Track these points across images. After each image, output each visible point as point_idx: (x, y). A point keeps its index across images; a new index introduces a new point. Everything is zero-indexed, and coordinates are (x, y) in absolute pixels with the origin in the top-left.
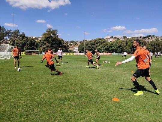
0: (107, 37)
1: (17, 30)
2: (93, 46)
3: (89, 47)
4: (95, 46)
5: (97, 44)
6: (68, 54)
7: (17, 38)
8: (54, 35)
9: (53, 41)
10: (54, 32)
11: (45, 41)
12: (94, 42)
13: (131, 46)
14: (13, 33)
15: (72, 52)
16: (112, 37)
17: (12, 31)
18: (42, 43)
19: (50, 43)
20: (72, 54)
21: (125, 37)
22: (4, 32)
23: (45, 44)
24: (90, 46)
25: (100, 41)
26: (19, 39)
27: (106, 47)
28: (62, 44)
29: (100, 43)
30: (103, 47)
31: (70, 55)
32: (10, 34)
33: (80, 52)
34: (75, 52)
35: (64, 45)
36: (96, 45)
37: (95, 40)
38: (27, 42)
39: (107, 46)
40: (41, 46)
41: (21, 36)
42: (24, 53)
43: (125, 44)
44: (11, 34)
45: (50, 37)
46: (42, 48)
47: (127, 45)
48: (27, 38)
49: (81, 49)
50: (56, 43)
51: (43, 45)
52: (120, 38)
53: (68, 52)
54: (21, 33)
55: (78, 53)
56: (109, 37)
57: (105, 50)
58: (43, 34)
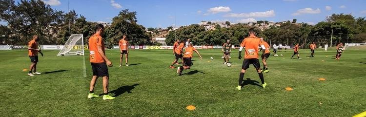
0: (202, 23)
1: (73, 11)
2: (187, 36)
3: (182, 37)
4: (190, 36)
5: (193, 32)
6: (152, 47)
7: (72, 24)
8: (131, 19)
9: (128, 29)
10: (131, 16)
11: (116, 28)
12: (188, 29)
13: (239, 35)
14: (65, 16)
15: (156, 45)
16: (210, 23)
17: (63, 14)
18: (113, 32)
19: (124, 32)
20: (157, 48)
21: (228, 23)
22: (52, 14)
23: (118, 33)
24: (184, 36)
25: (197, 28)
26: (77, 26)
27: (205, 38)
28: (142, 32)
29: (197, 32)
30: (201, 37)
31: (154, 49)
32: (60, 19)
33: (168, 44)
34: (161, 45)
35: (146, 34)
36: (192, 34)
37: (190, 28)
38: (90, 30)
39: (207, 35)
40: (112, 36)
41: (79, 21)
42: (86, 47)
43: (231, 34)
44: (62, 18)
45: (124, 23)
46: (112, 39)
47: (233, 35)
48: (89, 24)
49: (170, 40)
50: (133, 32)
51: (115, 35)
52: (220, 25)
53: (151, 44)
54: (79, 17)
55: (166, 47)
56: (205, 23)
57: (205, 42)
58: (114, 19)
